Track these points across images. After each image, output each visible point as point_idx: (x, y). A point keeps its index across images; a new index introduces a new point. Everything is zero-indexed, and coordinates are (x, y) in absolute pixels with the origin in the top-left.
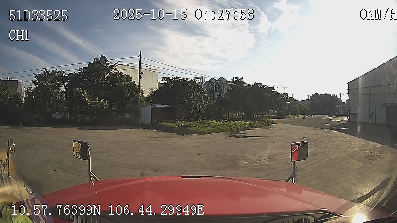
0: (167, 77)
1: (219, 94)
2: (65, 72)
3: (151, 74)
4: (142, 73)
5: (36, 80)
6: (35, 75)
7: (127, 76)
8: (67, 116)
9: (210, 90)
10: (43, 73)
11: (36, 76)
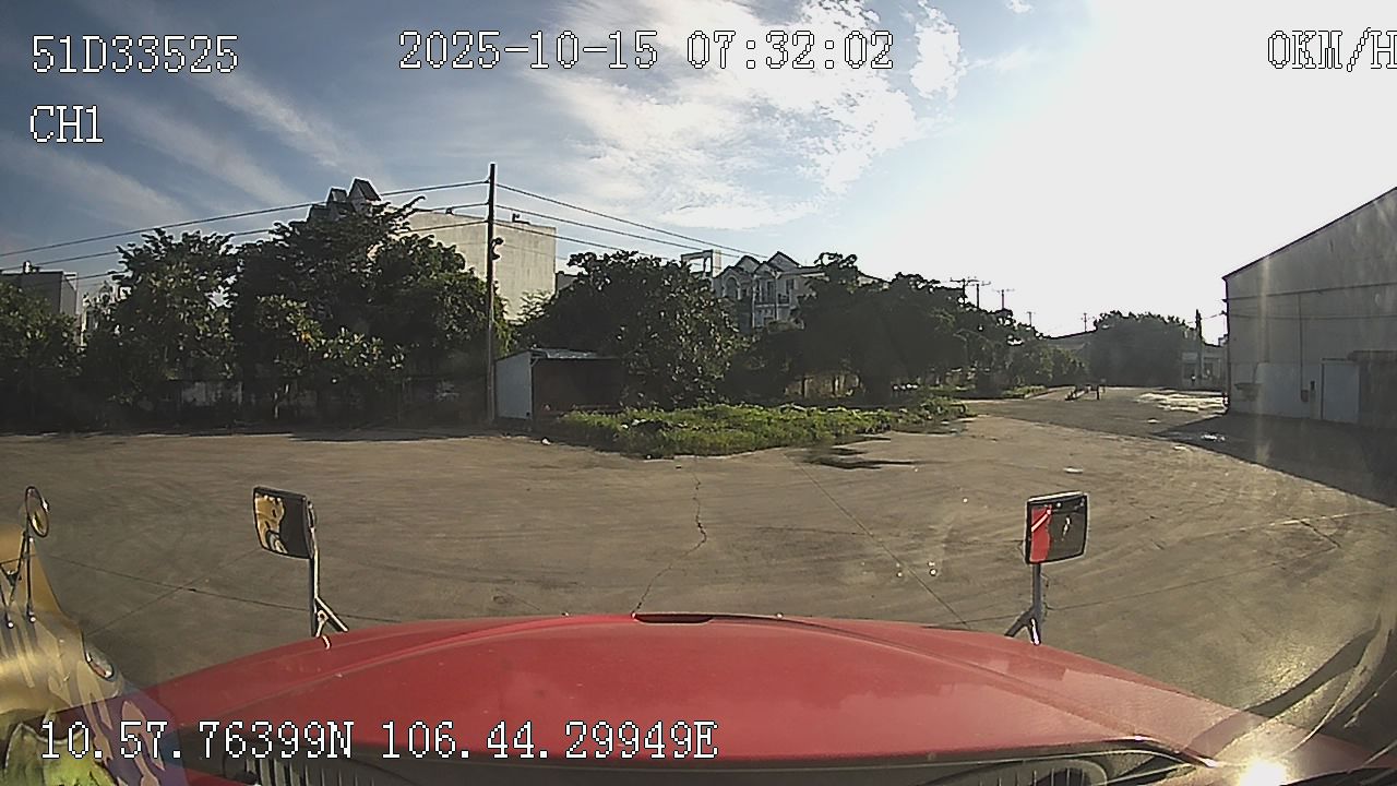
0: (588, 254)
1: (770, 311)
2: (227, 239)
3: (530, 242)
4: (499, 241)
5: (126, 271)
6: (121, 251)
7: (444, 249)
8: (234, 395)
9: (739, 298)
10: (149, 245)
11: (126, 255)
